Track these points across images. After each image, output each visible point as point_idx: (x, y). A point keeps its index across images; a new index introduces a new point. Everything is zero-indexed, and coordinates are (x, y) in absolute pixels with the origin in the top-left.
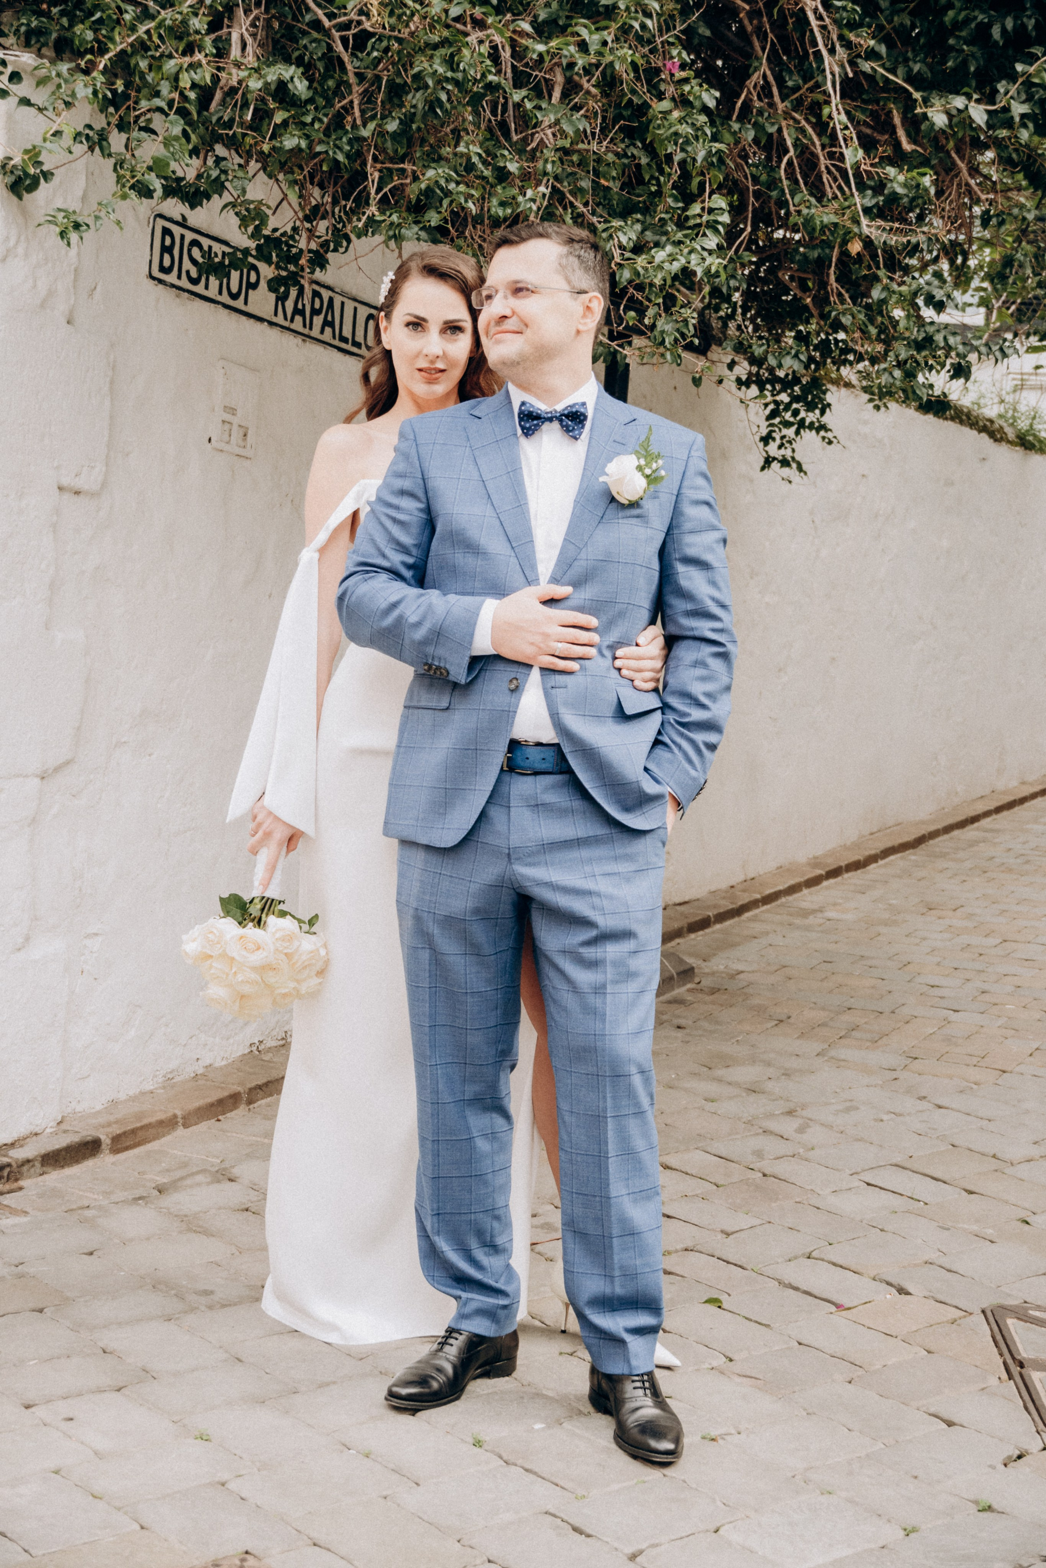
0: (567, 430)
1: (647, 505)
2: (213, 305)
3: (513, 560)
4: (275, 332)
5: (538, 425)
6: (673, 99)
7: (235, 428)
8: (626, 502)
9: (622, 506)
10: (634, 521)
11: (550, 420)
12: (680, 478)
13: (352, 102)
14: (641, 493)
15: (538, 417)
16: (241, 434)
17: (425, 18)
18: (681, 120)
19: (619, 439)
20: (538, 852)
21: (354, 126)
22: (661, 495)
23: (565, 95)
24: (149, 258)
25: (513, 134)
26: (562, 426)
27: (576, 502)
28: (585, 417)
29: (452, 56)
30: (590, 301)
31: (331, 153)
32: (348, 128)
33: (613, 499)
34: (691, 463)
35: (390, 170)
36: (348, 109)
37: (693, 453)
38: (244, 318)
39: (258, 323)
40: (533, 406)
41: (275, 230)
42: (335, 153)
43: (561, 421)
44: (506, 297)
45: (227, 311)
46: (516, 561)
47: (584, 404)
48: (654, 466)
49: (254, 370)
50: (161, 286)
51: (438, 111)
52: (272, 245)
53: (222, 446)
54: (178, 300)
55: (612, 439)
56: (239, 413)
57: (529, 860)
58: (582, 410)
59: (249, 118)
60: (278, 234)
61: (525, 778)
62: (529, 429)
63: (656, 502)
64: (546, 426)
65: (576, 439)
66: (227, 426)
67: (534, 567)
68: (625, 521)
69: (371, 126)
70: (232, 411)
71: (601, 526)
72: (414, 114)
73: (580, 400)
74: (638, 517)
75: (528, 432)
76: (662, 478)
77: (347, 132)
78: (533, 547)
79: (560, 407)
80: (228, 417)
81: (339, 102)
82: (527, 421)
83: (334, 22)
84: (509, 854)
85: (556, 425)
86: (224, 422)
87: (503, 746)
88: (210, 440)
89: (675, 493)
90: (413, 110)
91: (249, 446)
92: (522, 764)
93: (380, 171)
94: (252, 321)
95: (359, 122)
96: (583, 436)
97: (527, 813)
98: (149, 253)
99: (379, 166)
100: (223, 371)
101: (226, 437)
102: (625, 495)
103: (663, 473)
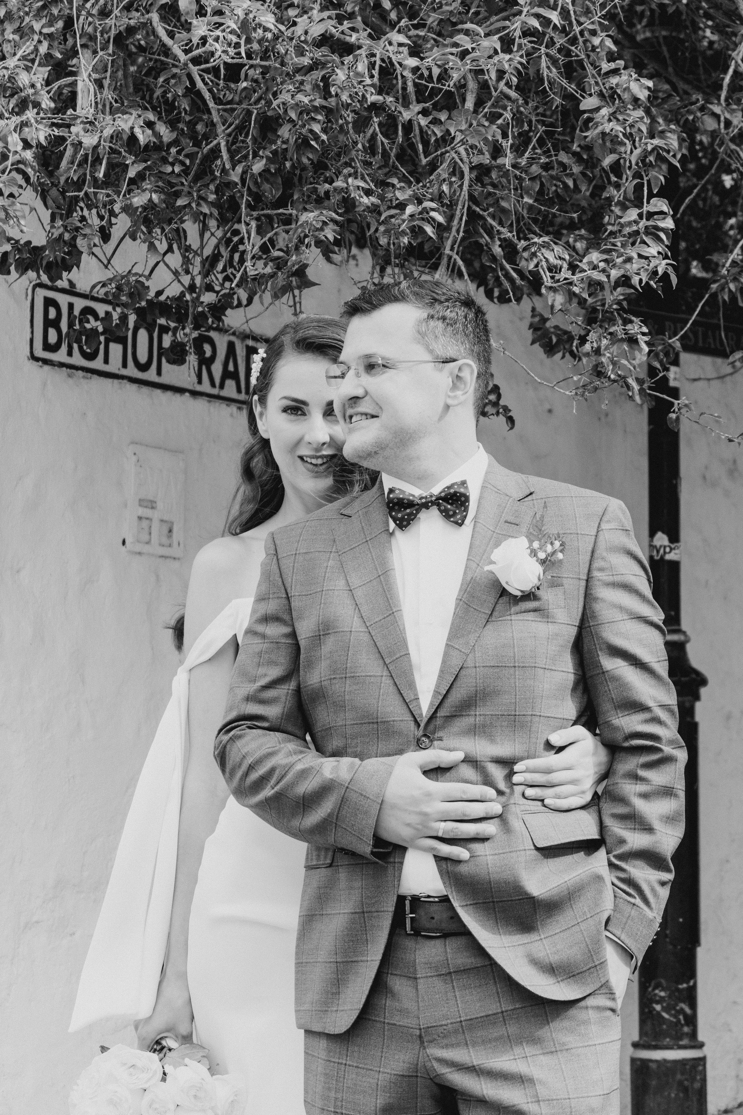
0: (447, 515)
1: (547, 595)
2: (116, 381)
3: (387, 681)
4: (201, 403)
5: (411, 514)
6: (601, 95)
7: (156, 526)
8: (519, 594)
9: (516, 600)
10: (531, 616)
11: (426, 506)
12: (588, 558)
13: (219, 144)
14: (536, 582)
15: (411, 504)
16: (165, 530)
17: (291, 39)
18: (611, 118)
19: (511, 519)
20: (456, 1032)
21: (224, 170)
22: (565, 581)
23: (479, 103)
24: (29, 336)
25: (422, 156)
26: (441, 511)
27: (459, 600)
28: (467, 499)
29: (325, 79)
30: (460, 369)
31: (194, 205)
32: (217, 174)
33: (504, 592)
34: (601, 538)
35: (268, 217)
36: (216, 152)
37: (604, 526)
38: (158, 392)
39: (178, 395)
40: (403, 492)
41: (159, 293)
42: (198, 204)
43: (438, 505)
44: (358, 375)
45: (134, 387)
46: (389, 681)
47: (464, 483)
48: (549, 548)
49: (175, 452)
50: (46, 368)
51: (313, 143)
52: (157, 312)
53: (138, 548)
54: (71, 381)
55: (503, 520)
56: (160, 505)
57: (445, 1041)
58: (462, 490)
59: (101, 175)
60: (162, 298)
61: (433, 942)
62: (402, 519)
63: (559, 591)
64: (423, 515)
65: (461, 525)
66: (145, 524)
67: (412, 685)
68: (520, 617)
69: (239, 169)
70: (152, 505)
71: (489, 626)
72: (286, 150)
73: (458, 480)
74: (535, 610)
75: (403, 524)
76: (561, 561)
77: (215, 178)
78: (410, 661)
79: (436, 490)
80: (147, 512)
81: (207, 145)
82: (399, 511)
83: (190, 55)
84: (420, 1036)
85: (434, 511)
86: (140, 518)
87: (390, 906)
88: (124, 543)
89: (585, 577)
90: (284, 146)
91: (175, 544)
92: (428, 925)
93: (258, 219)
94: (169, 394)
95: (227, 166)
96: (467, 521)
97: (439, 984)
98: (29, 330)
99: (255, 214)
100: (134, 458)
101: (145, 537)
102: (516, 587)
103: (560, 556)
